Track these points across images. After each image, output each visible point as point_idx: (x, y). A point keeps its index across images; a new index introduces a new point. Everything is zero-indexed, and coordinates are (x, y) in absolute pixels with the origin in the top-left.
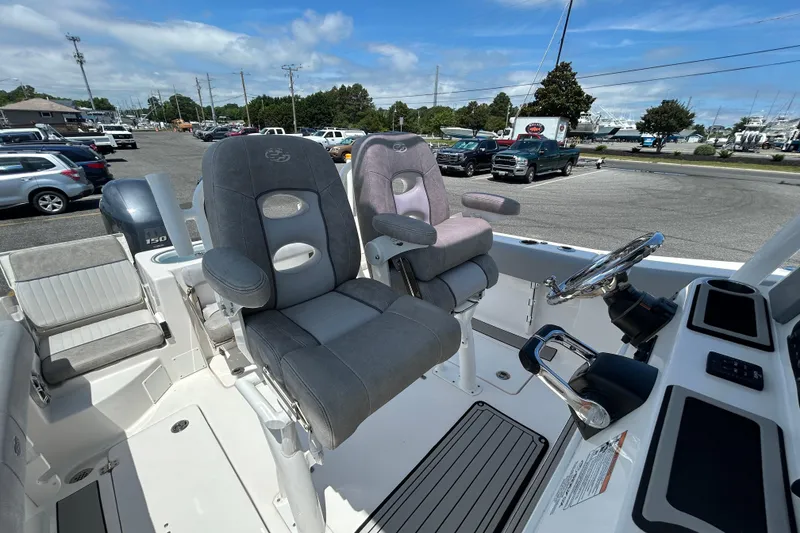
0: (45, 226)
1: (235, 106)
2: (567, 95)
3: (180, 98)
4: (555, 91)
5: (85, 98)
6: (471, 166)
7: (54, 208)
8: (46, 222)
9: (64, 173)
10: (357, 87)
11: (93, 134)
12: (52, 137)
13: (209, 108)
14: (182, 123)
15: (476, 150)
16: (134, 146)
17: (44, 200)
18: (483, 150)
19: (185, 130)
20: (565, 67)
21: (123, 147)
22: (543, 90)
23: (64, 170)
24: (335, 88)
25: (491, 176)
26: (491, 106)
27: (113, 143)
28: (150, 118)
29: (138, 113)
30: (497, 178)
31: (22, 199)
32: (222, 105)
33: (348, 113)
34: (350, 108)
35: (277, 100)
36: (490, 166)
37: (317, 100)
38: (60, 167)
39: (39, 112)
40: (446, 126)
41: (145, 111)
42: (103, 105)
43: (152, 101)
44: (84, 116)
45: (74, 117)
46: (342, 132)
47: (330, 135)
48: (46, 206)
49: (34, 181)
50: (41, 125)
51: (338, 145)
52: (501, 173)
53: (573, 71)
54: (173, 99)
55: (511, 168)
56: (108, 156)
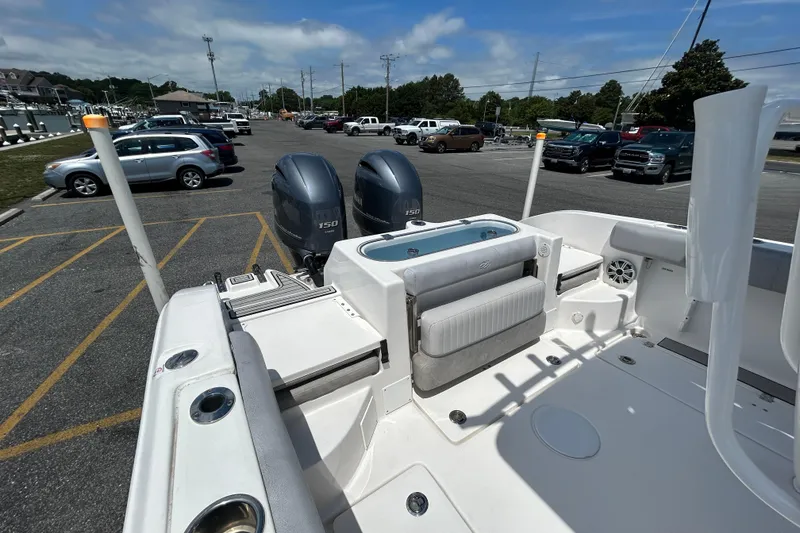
0: (187, 199)
1: (330, 97)
2: (707, 81)
3: (285, 90)
4: (690, 76)
5: (213, 92)
6: (586, 161)
7: (194, 183)
8: (189, 196)
9: (203, 153)
10: (450, 77)
11: (219, 121)
12: (191, 122)
13: (308, 99)
14: (285, 113)
15: (594, 143)
16: (249, 132)
17: (187, 176)
18: (603, 143)
19: (288, 118)
20: (710, 45)
21: (241, 132)
22: (674, 74)
23: (204, 150)
24: (426, 78)
25: (611, 173)
26: (597, 95)
27: (235, 129)
28: (260, 109)
29: (251, 105)
30: (619, 176)
31: (171, 175)
32: (318, 97)
33: (436, 103)
34: (440, 98)
35: (370, 90)
36: (612, 163)
37: (408, 90)
38: (202, 147)
39: (181, 102)
40: (542, 117)
41: (257, 102)
42: (225, 97)
43: (263, 93)
44: (212, 107)
45: (204, 107)
46: (437, 122)
47: (425, 124)
48: (188, 182)
49: (182, 159)
50: (183, 112)
51: (433, 134)
52: (626, 170)
53: (719, 51)
54: (279, 91)
55: (641, 165)
56: (234, 141)
